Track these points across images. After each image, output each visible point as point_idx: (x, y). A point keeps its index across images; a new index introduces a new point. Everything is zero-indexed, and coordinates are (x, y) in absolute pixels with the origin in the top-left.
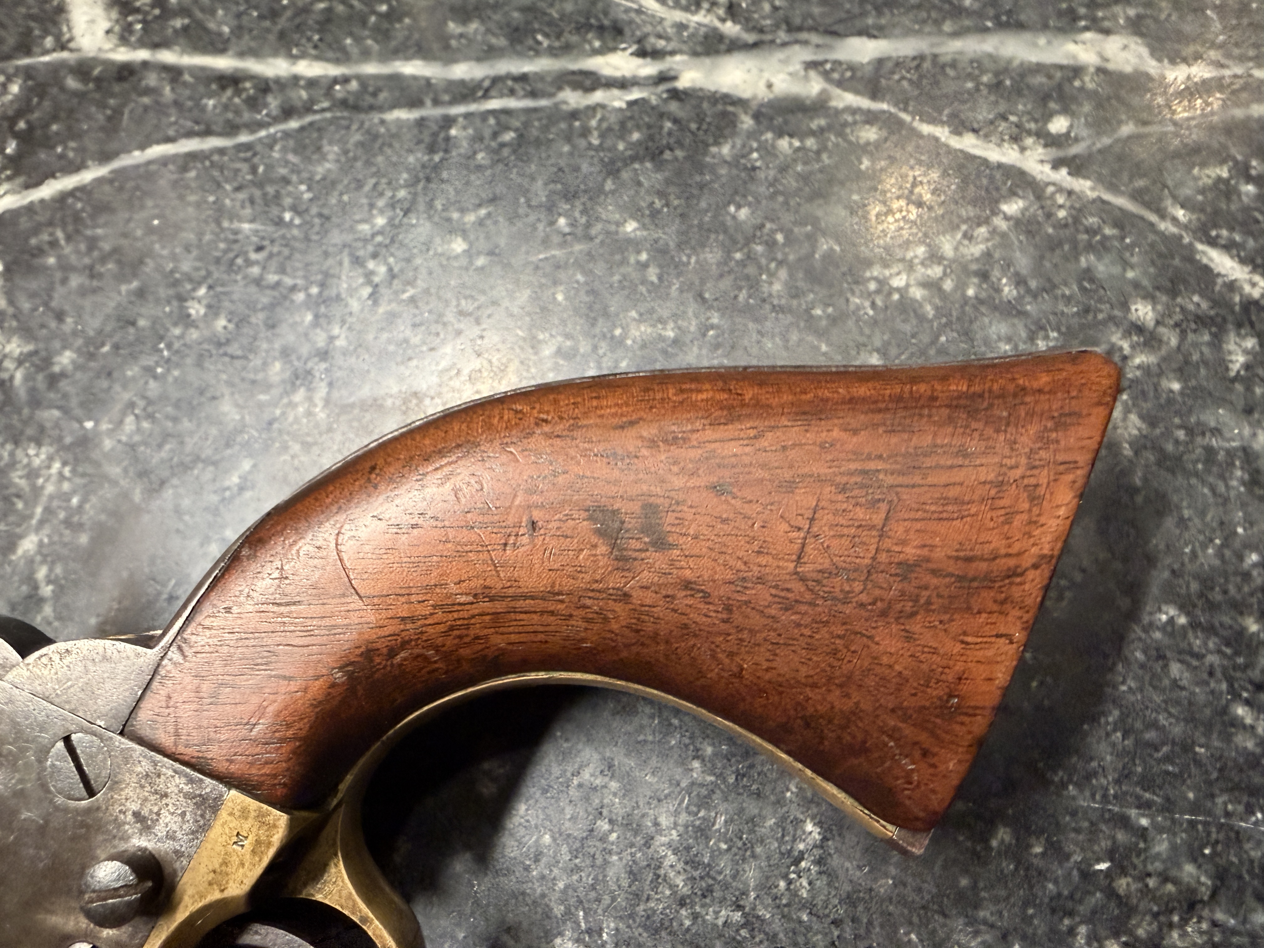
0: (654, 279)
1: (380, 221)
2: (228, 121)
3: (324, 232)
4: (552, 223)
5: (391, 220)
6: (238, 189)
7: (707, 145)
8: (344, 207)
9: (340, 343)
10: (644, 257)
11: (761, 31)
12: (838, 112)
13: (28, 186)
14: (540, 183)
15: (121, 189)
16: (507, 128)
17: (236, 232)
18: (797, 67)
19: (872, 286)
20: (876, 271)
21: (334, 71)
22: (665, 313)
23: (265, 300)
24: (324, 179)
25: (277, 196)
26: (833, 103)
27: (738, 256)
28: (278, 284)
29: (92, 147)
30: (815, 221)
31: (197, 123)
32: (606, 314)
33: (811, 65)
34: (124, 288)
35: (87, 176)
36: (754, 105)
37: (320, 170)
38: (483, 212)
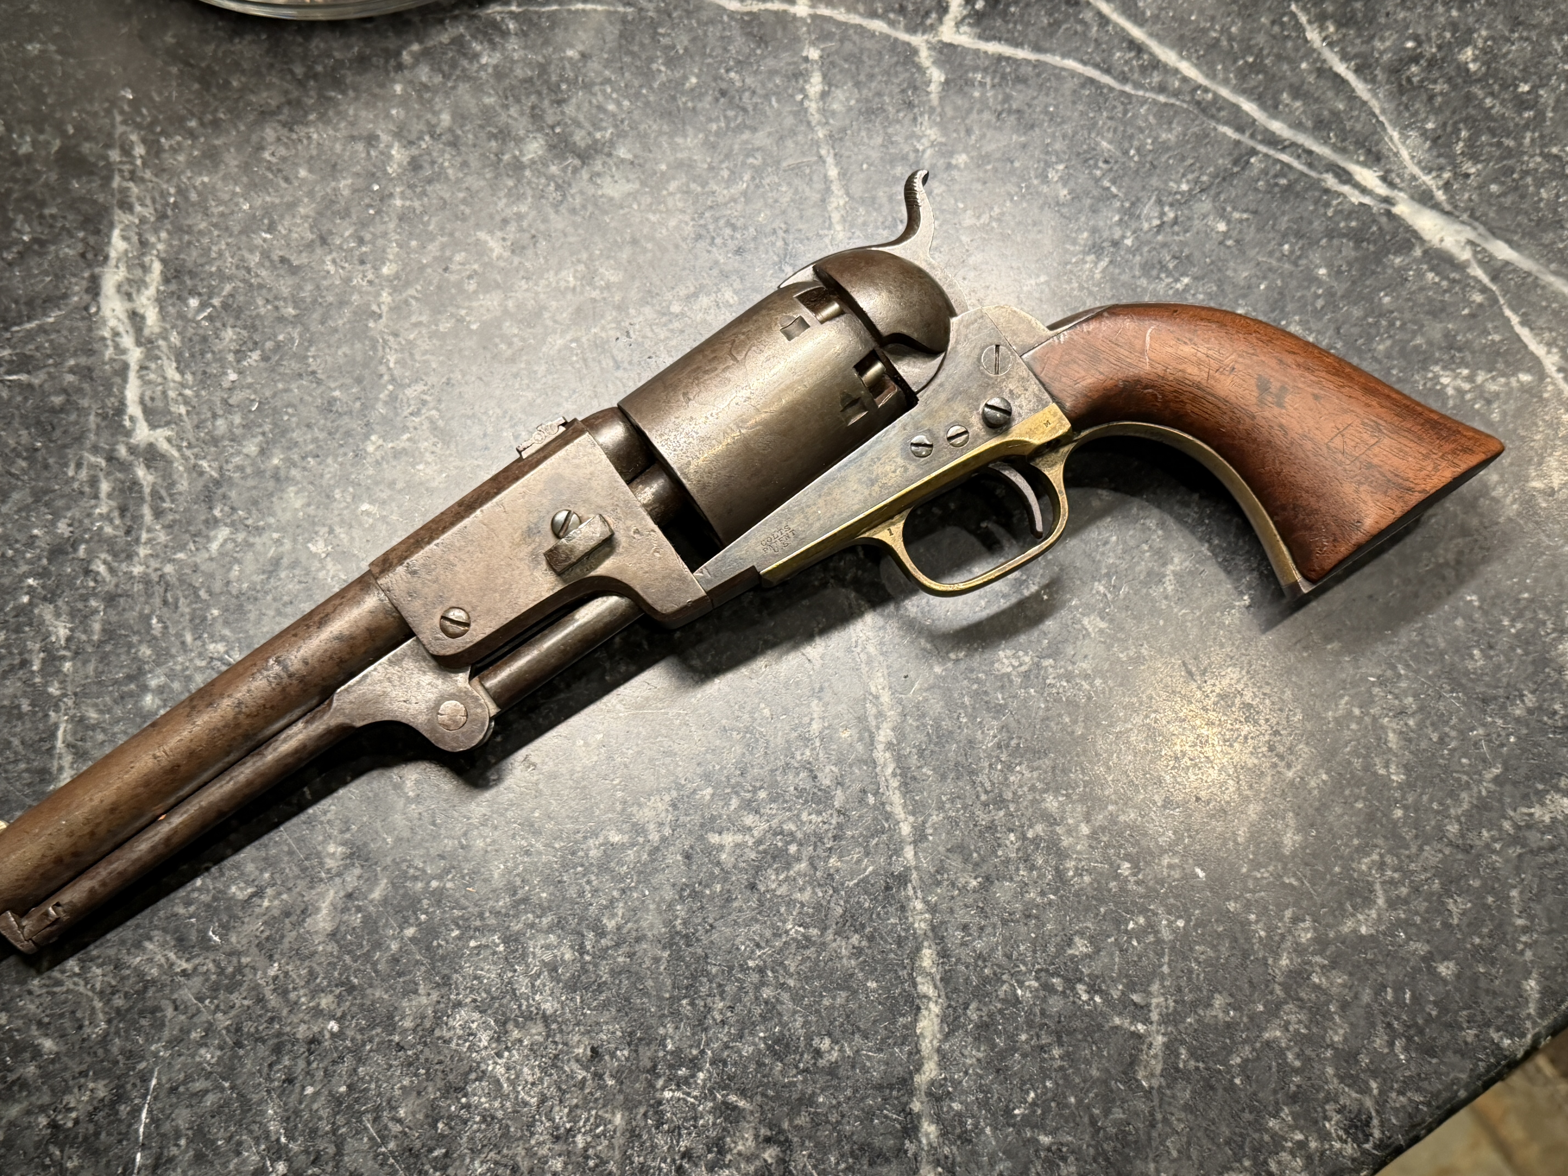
0: (1319, 306)
1: (1184, 187)
2: (1123, 72)
3: (1149, 174)
4: (1281, 245)
5: (1190, 190)
6: (1111, 118)
7: (1388, 252)
8: (1167, 167)
9: (1128, 242)
10: (1320, 291)
11: (1456, 207)
12: (1468, 276)
13: (980, 37)
14: (1286, 218)
15: (1038, 75)
16: (1284, 176)
17: (1097, 144)
18: (1462, 238)
19: (1430, 375)
20: (1437, 369)
21: (1202, 80)
22: (1314, 327)
23: (1095, 193)
24: (1164, 142)
25: (1131, 137)
26: (1469, 270)
27: (1370, 320)
28: (1108, 189)
29: (1031, 37)
30: (1422, 326)
31: (1104, 62)
32: (1282, 310)
33: (1470, 242)
34: (1014, 137)
35: (1021, 54)
36: (1427, 245)
37: (1164, 136)
38: (1245, 216)
